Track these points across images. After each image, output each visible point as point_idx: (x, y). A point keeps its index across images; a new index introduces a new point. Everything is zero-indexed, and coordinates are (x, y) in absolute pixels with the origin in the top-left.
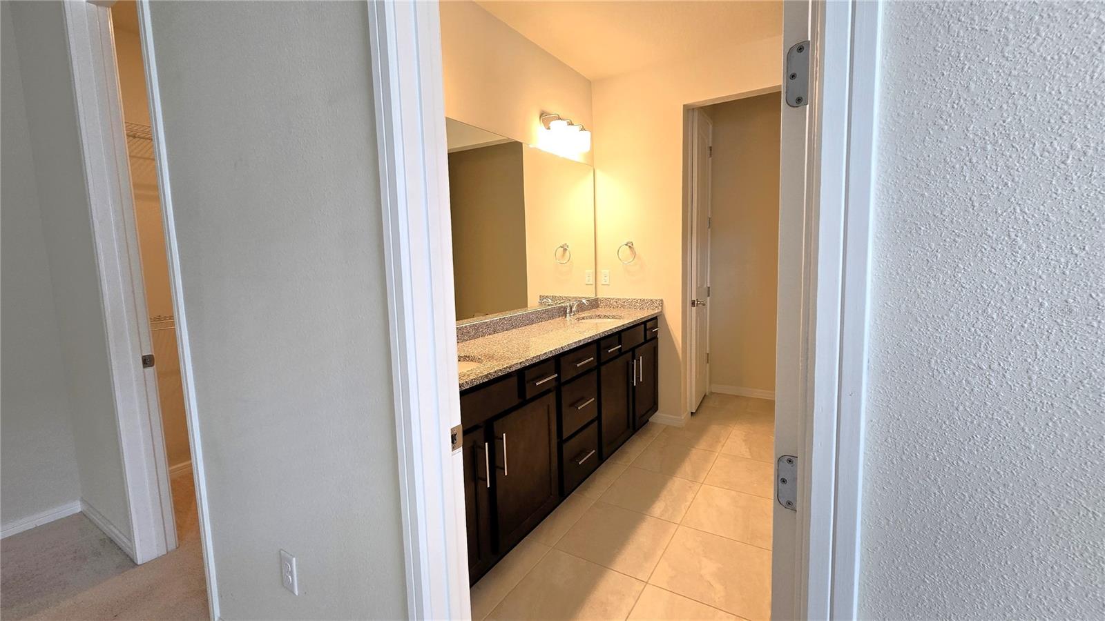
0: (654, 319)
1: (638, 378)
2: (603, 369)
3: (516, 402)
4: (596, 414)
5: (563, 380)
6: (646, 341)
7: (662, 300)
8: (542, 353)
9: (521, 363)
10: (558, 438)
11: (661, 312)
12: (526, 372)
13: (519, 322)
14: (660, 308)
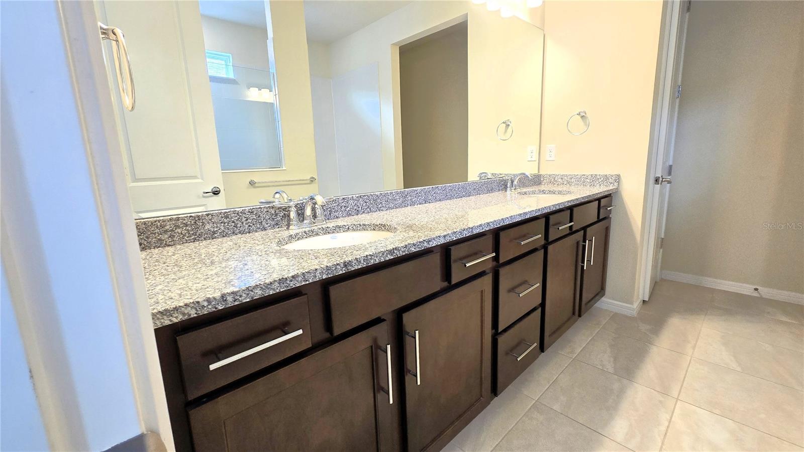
0: (608, 196)
1: (589, 261)
2: (550, 248)
3: (438, 285)
4: (540, 301)
5: (502, 260)
6: (599, 220)
7: (619, 176)
8: (476, 225)
9: (445, 236)
10: (492, 329)
11: (617, 189)
12: (453, 248)
13: (455, 192)
14: (616, 184)
